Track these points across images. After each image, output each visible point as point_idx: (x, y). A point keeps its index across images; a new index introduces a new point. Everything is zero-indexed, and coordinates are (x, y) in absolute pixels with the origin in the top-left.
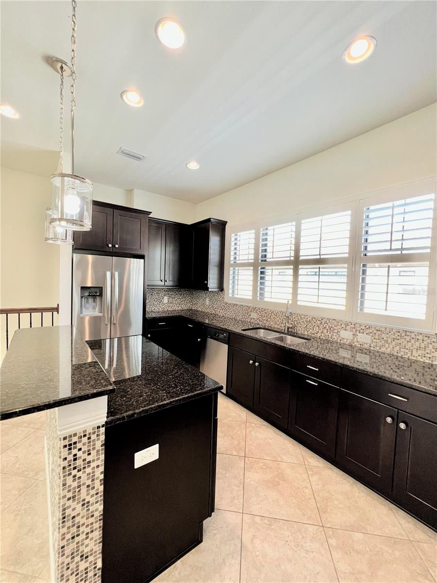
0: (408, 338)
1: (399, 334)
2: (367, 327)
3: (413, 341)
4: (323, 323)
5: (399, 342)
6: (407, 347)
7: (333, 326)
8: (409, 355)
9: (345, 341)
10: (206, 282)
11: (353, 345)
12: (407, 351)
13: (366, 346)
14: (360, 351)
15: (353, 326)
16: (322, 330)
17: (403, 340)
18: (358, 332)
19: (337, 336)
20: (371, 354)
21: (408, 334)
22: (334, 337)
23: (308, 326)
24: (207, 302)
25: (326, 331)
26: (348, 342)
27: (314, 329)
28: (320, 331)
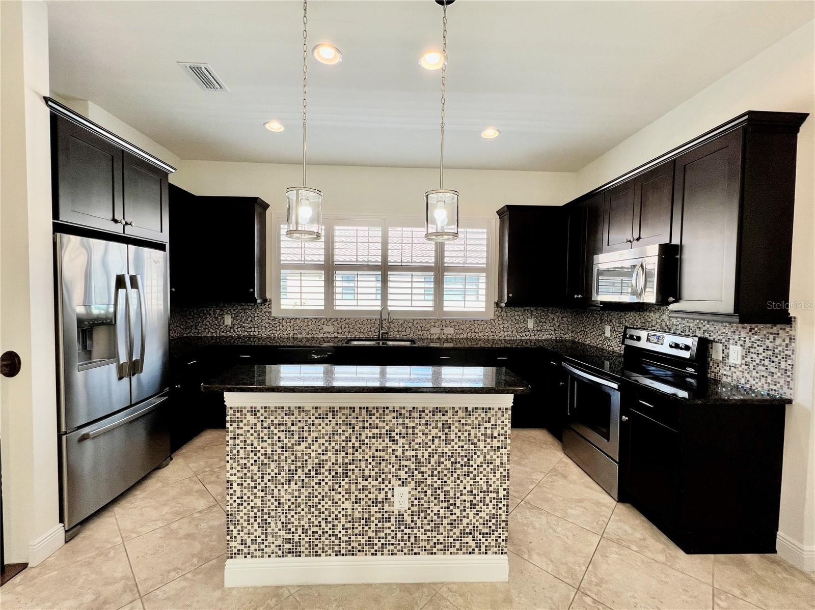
0: (476, 325)
1: (471, 323)
2: (451, 321)
3: (478, 327)
4: (415, 324)
5: (471, 328)
6: (476, 331)
7: (424, 325)
8: (477, 336)
9: (434, 336)
10: (252, 290)
11: (441, 337)
12: (475, 334)
13: (450, 336)
14: (446, 341)
15: (440, 322)
16: (414, 330)
17: (473, 327)
18: (444, 327)
19: (428, 333)
20: (454, 342)
21: (476, 322)
22: (425, 334)
23: (400, 329)
24: (228, 320)
25: (417, 331)
26: (437, 336)
27: (407, 331)
28: (412, 332)
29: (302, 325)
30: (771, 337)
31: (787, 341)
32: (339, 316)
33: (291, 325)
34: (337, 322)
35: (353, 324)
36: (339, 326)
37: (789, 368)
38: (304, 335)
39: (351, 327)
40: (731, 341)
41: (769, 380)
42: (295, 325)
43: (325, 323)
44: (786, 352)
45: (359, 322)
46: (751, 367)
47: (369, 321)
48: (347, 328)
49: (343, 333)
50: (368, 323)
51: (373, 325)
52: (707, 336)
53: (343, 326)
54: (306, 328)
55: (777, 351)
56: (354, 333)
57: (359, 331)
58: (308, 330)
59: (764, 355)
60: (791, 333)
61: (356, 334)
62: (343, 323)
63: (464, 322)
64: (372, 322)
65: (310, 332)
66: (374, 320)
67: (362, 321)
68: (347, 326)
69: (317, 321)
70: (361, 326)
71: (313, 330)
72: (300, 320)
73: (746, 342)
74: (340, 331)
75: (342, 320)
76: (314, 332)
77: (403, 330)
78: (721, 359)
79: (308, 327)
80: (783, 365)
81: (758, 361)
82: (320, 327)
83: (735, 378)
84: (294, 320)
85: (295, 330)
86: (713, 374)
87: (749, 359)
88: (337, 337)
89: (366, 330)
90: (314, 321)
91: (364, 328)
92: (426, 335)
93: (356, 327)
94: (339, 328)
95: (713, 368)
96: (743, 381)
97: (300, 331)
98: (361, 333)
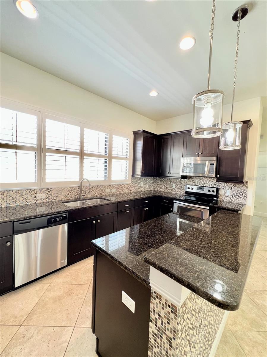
29: (15, 196)
30: (240, 187)
31: (245, 188)
32: (49, 187)
33: (3, 197)
34: (48, 190)
35: (60, 192)
36: (50, 193)
37: (245, 196)
38: (18, 204)
39: (59, 193)
40: (227, 189)
41: (239, 200)
42: (8, 197)
43: (38, 192)
44: (245, 191)
45: (65, 189)
46: (234, 196)
47: (72, 188)
48: (56, 194)
49: (53, 198)
50: (71, 190)
51: (74, 190)
52: (218, 187)
53: (53, 193)
54: (20, 198)
55: (242, 191)
56: (61, 197)
57: (65, 196)
58: (21, 199)
59: (238, 192)
60: (246, 186)
61: (63, 198)
62: (53, 191)
63: (120, 185)
64: (73, 189)
65: (24, 201)
66: (75, 188)
67: (67, 188)
68: (56, 193)
69: (30, 192)
70: (66, 192)
71: (26, 198)
72: (14, 192)
73: (232, 189)
74: (51, 197)
75: (52, 189)
76: (28, 200)
77: (92, 192)
78: (223, 194)
79: (22, 197)
80: (244, 195)
81: (236, 194)
82: (33, 196)
83: (228, 200)
84: (6, 192)
85: (8, 201)
86: (220, 199)
87: (233, 194)
88: (48, 202)
89: (70, 194)
90: (28, 192)
91: (68, 193)
92: (103, 193)
93: (62, 193)
94: (49, 195)
95: (220, 197)
96: (231, 200)
97: (14, 201)
98: (66, 197)
